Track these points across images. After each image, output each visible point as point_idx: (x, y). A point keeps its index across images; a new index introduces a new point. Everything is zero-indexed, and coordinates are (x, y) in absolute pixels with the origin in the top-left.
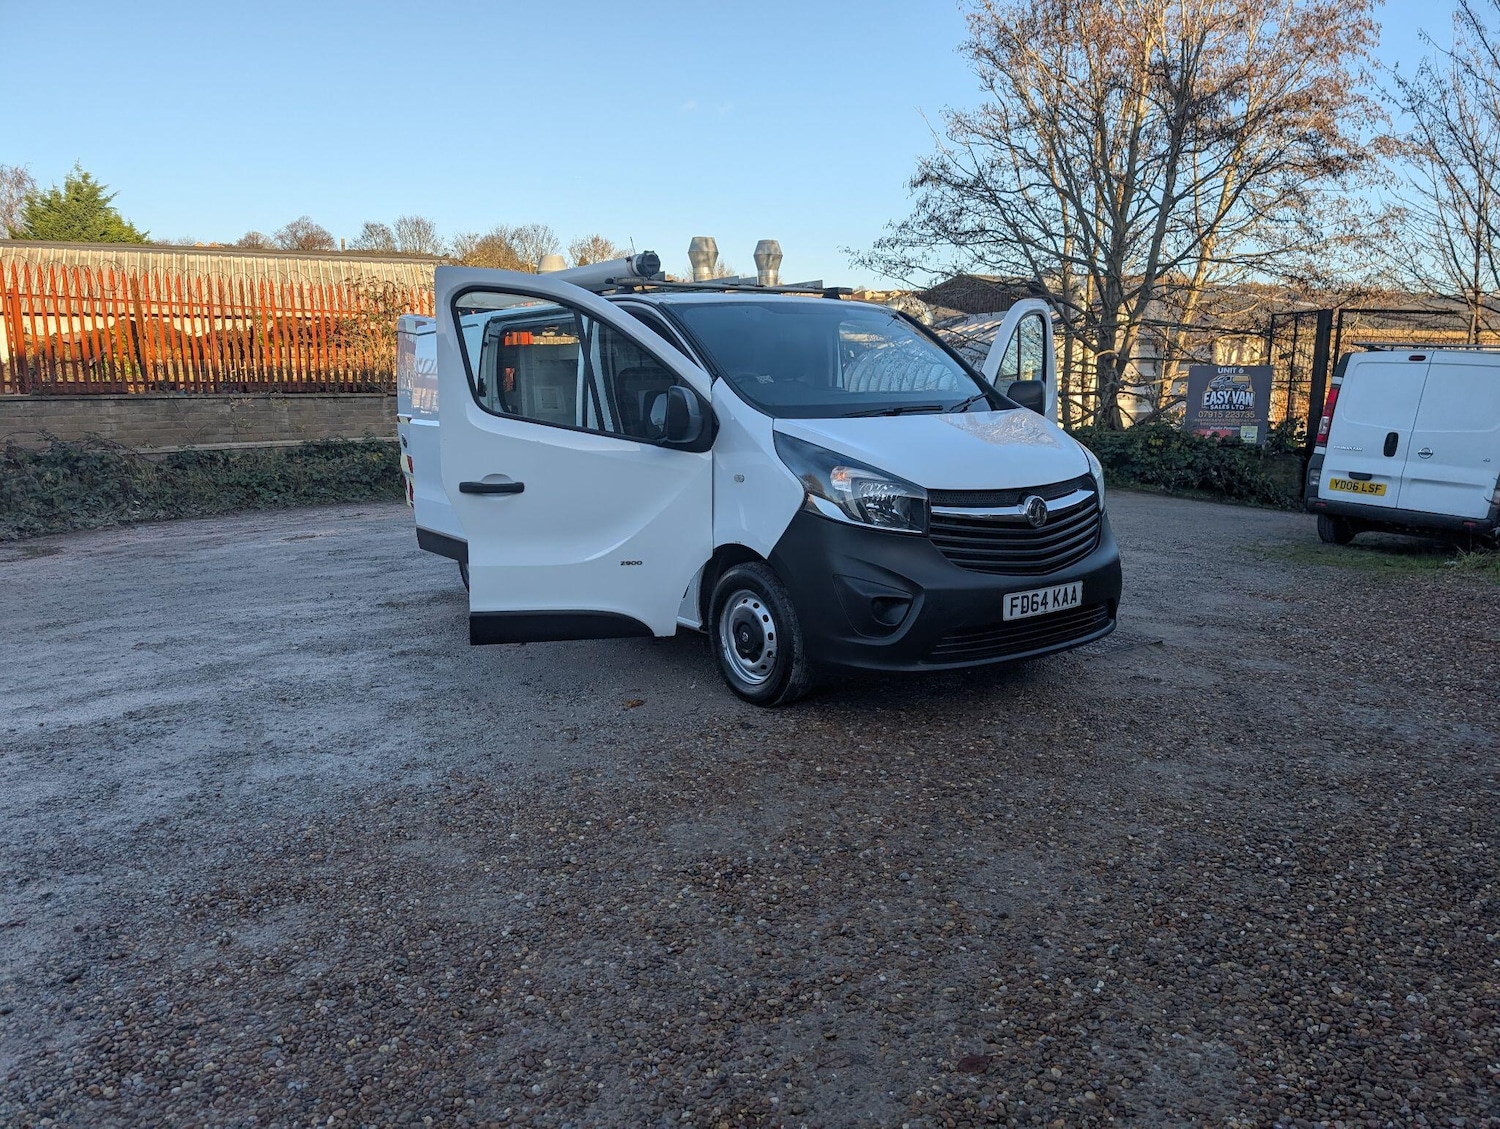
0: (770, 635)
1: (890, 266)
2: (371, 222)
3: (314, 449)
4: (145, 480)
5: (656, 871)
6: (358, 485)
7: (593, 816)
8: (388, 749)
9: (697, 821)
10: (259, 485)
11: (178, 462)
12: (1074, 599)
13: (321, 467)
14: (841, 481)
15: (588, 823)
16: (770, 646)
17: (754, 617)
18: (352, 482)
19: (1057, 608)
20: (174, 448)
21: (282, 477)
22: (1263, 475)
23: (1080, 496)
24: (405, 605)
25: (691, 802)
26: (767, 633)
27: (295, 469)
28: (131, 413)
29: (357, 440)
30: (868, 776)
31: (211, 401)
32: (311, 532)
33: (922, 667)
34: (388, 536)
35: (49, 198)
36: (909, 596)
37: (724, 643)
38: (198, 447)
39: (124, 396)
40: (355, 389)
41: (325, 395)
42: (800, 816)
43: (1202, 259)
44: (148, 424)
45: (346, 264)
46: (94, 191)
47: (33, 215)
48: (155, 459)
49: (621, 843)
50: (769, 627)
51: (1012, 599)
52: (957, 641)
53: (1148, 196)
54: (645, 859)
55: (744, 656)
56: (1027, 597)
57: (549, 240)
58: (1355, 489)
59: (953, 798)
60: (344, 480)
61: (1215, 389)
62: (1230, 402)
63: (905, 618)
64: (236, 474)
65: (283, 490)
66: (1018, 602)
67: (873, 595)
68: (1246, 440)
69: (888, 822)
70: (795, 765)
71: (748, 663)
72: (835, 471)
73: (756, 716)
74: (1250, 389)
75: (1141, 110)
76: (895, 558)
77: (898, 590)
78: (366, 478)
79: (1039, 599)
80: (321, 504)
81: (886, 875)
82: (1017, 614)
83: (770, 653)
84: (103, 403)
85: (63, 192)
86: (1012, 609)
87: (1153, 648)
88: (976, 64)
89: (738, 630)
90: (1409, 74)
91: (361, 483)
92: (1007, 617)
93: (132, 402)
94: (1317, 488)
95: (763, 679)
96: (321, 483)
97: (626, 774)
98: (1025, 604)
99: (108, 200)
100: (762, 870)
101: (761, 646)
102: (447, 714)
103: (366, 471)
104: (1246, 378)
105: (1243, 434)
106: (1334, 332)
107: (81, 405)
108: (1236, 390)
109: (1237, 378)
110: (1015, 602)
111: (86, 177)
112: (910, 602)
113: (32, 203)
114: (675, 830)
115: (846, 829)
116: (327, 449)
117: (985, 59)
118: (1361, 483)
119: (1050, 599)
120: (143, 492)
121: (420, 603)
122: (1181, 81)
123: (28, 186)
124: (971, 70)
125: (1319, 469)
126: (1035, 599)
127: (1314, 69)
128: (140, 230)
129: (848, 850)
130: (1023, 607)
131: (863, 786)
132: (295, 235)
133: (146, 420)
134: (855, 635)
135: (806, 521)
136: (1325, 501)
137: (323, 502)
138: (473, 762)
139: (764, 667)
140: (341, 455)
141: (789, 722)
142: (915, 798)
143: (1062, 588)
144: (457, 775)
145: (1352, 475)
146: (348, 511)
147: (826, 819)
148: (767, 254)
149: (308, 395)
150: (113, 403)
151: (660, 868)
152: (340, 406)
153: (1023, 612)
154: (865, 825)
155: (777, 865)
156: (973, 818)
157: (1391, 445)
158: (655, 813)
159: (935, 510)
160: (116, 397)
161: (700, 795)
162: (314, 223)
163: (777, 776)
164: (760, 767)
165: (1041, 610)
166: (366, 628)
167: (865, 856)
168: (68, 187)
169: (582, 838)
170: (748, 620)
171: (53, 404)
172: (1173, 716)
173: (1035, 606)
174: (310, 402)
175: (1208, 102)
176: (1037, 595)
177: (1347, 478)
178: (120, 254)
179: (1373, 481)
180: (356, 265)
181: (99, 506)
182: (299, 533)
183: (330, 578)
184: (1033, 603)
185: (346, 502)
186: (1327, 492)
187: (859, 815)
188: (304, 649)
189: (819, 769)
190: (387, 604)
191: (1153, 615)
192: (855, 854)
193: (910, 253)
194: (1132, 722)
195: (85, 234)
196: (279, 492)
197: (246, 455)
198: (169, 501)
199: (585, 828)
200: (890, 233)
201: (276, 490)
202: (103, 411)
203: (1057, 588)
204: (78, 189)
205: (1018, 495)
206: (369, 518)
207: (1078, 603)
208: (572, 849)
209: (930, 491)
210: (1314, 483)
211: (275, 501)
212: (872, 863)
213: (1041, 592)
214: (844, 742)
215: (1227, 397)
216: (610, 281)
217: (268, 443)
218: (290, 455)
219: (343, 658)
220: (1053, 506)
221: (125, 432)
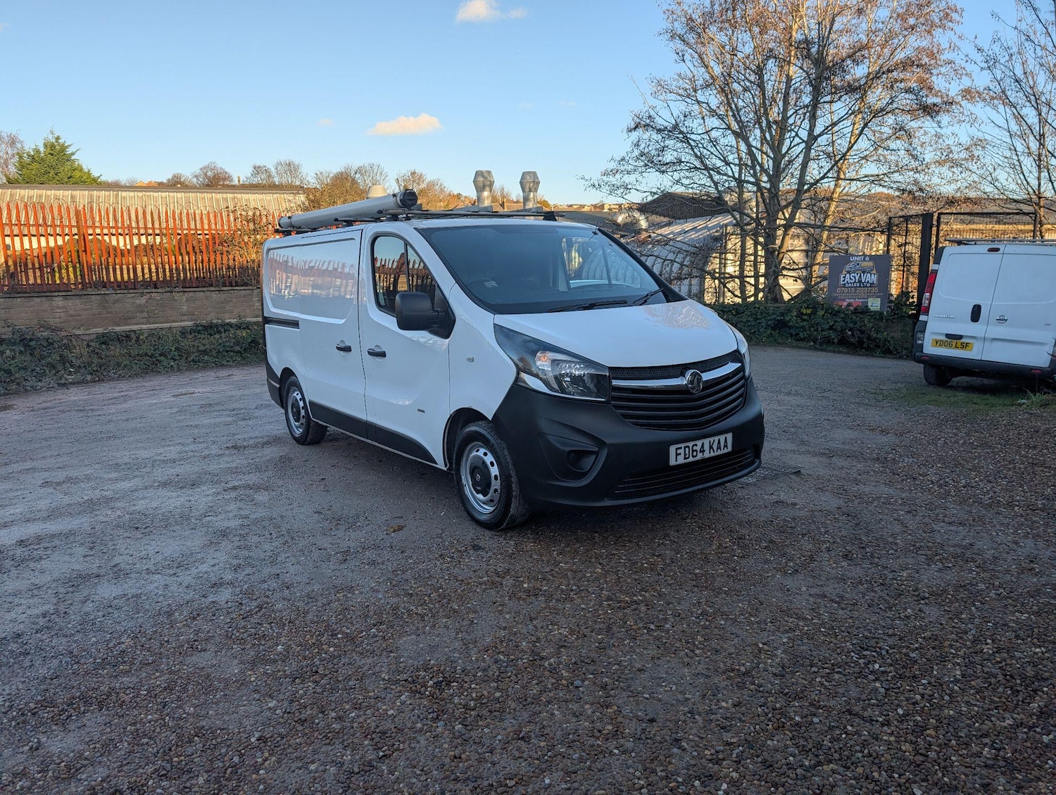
0: (496, 477)
1: (613, 189)
2: (257, 165)
3: (201, 328)
4: (78, 352)
5: (384, 679)
6: (232, 354)
7: (344, 629)
8: (203, 571)
9: (424, 633)
10: (161, 355)
11: (104, 340)
12: (726, 446)
13: (206, 342)
14: (543, 362)
15: (340, 636)
16: (496, 485)
17: (484, 462)
18: (227, 351)
19: (713, 454)
20: (100, 330)
21: (177, 349)
22: (885, 333)
23: (731, 367)
24: (245, 447)
25: (422, 617)
26: (493, 475)
27: (185, 344)
28: (75, 305)
29: (233, 321)
30: (563, 591)
31: (132, 295)
32: (192, 390)
33: (608, 503)
34: (246, 392)
35: (32, 153)
36: (596, 449)
37: (464, 482)
38: (118, 329)
39: (70, 293)
40: (234, 284)
41: (212, 289)
42: (505, 628)
43: (838, 179)
44: (86, 312)
45: (231, 196)
46: (63, 148)
47: (22, 166)
48: (87, 338)
49: (362, 654)
50: (494, 471)
51: (677, 449)
52: (633, 482)
53: (797, 135)
54: (377, 669)
55: (478, 492)
56: (688, 447)
57: (381, 174)
58: (950, 346)
59: (625, 611)
60: (221, 350)
61: (849, 272)
62: (860, 281)
63: (593, 467)
64: (145, 348)
65: (178, 358)
66: (681, 451)
67: (568, 449)
68: (872, 309)
69: (572, 632)
70: (508, 582)
71: (480, 496)
72: (539, 354)
73: (486, 538)
74: (874, 272)
75: (791, 73)
76: (585, 421)
77: (586, 445)
78: (237, 348)
79: (698, 448)
80: (204, 368)
81: (564, 682)
82: (681, 460)
83: (496, 490)
84: (54, 298)
85: (42, 149)
86: (677, 456)
87: (793, 477)
88: (671, 44)
89: (473, 471)
90: (985, 43)
91: (234, 352)
92: (672, 462)
93: (75, 297)
94: (922, 345)
95: (492, 509)
96: (205, 352)
97: (377, 591)
98: (687, 452)
99: (73, 154)
100: (467, 679)
101: (489, 485)
102: (255, 539)
103: (238, 343)
104: (871, 264)
105: (870, 304)
106: (934, 229)
107: (38, 300)
108: (864, 272)
109: (865, 264)
110: (679, 451)
111: (58, 138)
112: (597, 453)
113: (21, 157)
114: (405, 642)
115: (538, 640)
116: (211, 329)
117: (678, 41)
118: (954, 341)
119: (707, 447)
120: (77, 362)
121: (256, 446)
122: (818, 52)
123: (19, 145)
124: (668, 49)
125: (923, 331)
126: (695, 448)
127: (915, 42)
128: (95, 174)
129: (537, 658)
130: (685, 455)
131: (558, 600)
132: (206, 174)
133: (85, 309)
134: (558, 480)
135: (518, 392)
136: (927, 355)
137: (206, 367)
138: (264, 581)
139: (492, 501)
140: (219, 332)
141: (508, 544)
142: (596, 611)
143: (716, 438)
144: (249, 594)
145: (948, 336)
146: (223, 373)
147: (524, 631)
148: (529, 182)
149: (200, 289)
150: (61, 298)
151: (387, 678)
152: (223, 296)
153: (685, 458)
154: (554, 635)
155: (479, 674)
156: (639, 629)
157: (976, 314)
158: (392, 627)
159: (615, 383)
160: (64, 294)
161: (430, 610)
162: (219, 166)
163: (493, 592)
164: (481, 584)
165: (700, 456)
166: (214, 467)
167: (550, 664)
168: (45, 146)
169: (332, 649)
170: (480, 465)
171: (19, 300)
172: (803, 535)
173: (695, 454)
174: (202, 294)
175: (839, 66)
176: (696, 445)
177: (944, 338)
178: (74, 193)
179: (963, 340)
180: (239, 196)
181: (44, 374)
182: (183, 391)
183: (196, 426)
184: (693, 451)
185: (223, 366)
186: (930, 349)
187: (550, 627)
188: (164, 485)
189: (525, 585)
190: (233, 447)
191: (796, 449)
192: (542, 663)
193: (628, 179)
194: (771, 541)
195: (57, 178)
196: (175, 360)
197: (152, 334)
198: (95, 369)
199: (336, 641)
200: (612, 165)
201: (172, 359)
202: (55, 304)
203: (712, 439)
204: (53, 147)
205: (680, 369)
206: (236, 378)
207: (730, 449)
208: (321, 660)
209: (611, 369)
210: (920, 342)
211: (172, 366)
212: (553, 671)
213: (699, 443)
214: (548, 561)
215: (857, 278)
216: (380, 212)
217: (168, 325)
218: (184, 332)
219: (190, 492)
220: (707, 376)
221: (70, 319)
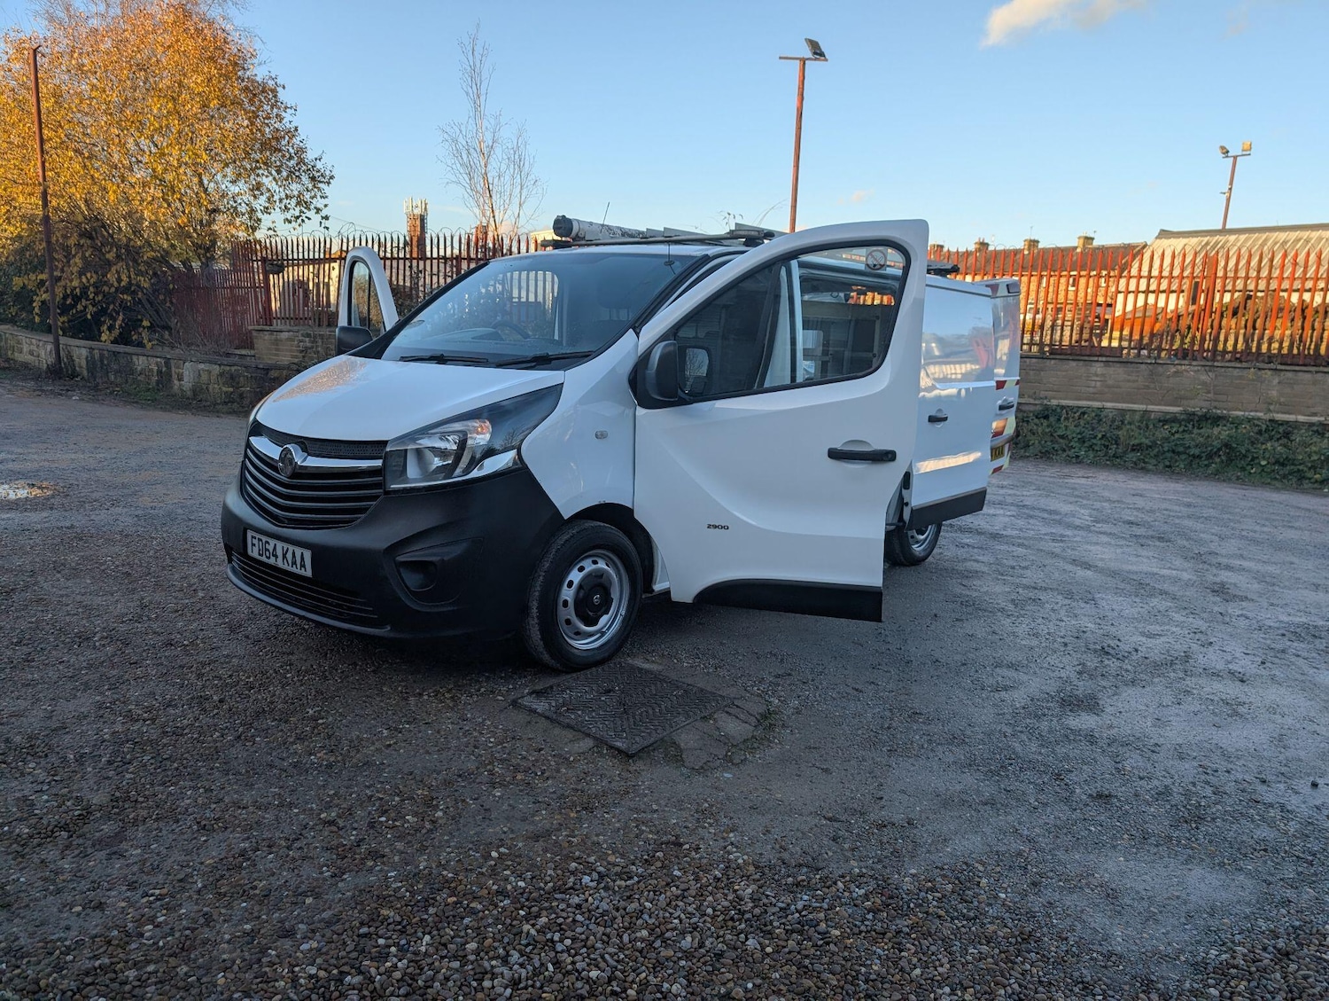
12: (304, 566)
31: (1196, 368)
44: (1130, 384)
51: (252, 537)
56: (262, 540)
66: (258, 542)
79: (271, 548)
82: (256, 553)
84: (1094, 364)
86: (254, 546)
92: (250, 551)
93: (1118, 365)
98: (261, 547)
107: (1074, 364)
110: (254, 541)
119: (280, 553)
126: (267, 546)
133: (1129, 381)
143: (291, 548)
150: (1102, 364)
153: (260, 554)
160: (1104, 359)
165: (272, 561)
171: (1053, 362)
173: (268, 554)
176: (267, 542)
184: (266, 549)
202: (1093, 370)
203: (286, 546)
207: (309, 573)
213: (272, 542)
221: (1106, 390)
